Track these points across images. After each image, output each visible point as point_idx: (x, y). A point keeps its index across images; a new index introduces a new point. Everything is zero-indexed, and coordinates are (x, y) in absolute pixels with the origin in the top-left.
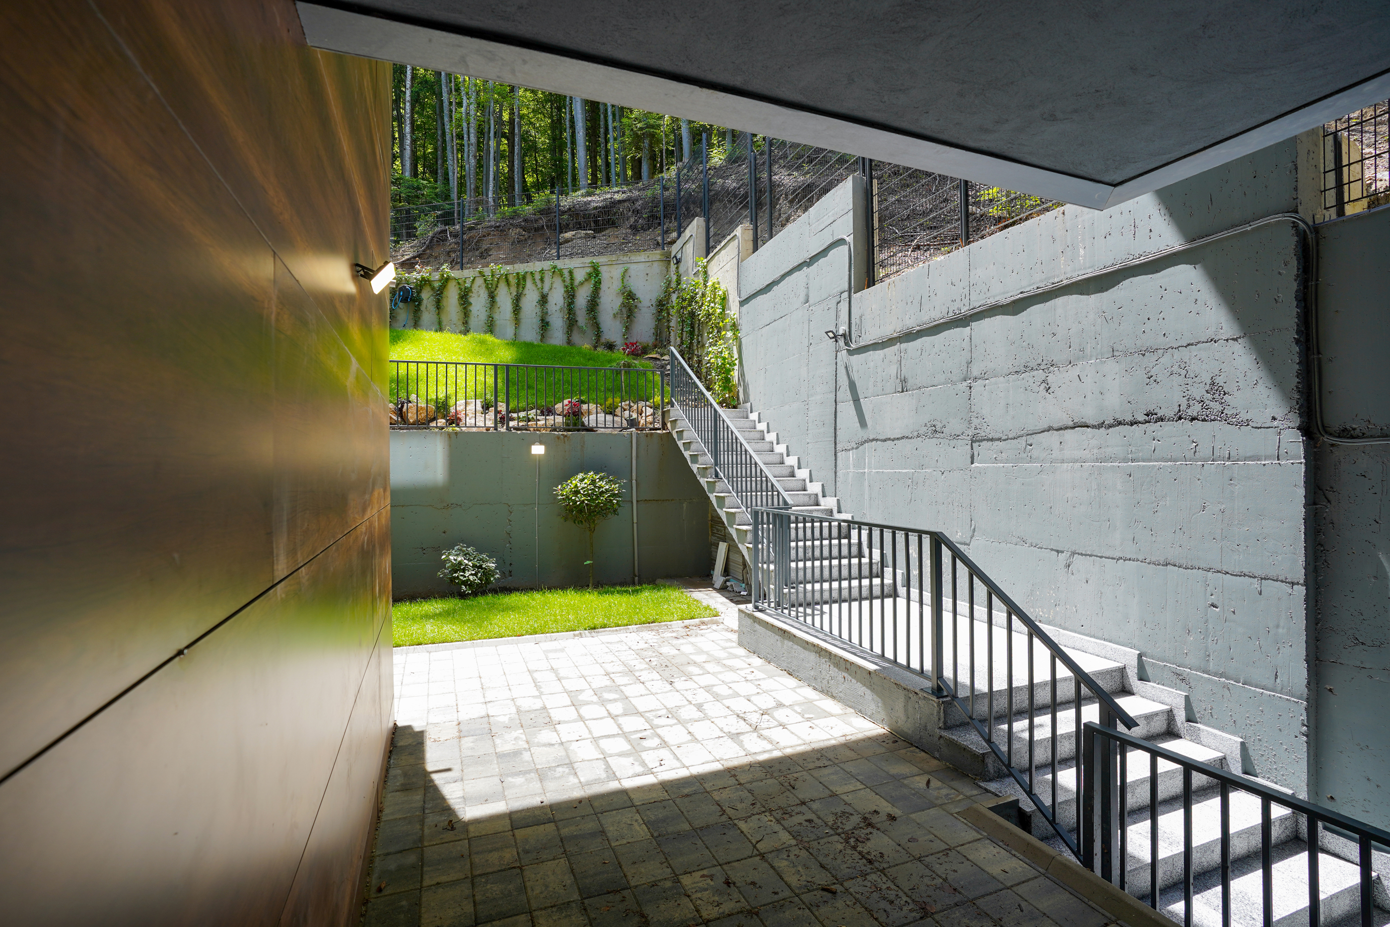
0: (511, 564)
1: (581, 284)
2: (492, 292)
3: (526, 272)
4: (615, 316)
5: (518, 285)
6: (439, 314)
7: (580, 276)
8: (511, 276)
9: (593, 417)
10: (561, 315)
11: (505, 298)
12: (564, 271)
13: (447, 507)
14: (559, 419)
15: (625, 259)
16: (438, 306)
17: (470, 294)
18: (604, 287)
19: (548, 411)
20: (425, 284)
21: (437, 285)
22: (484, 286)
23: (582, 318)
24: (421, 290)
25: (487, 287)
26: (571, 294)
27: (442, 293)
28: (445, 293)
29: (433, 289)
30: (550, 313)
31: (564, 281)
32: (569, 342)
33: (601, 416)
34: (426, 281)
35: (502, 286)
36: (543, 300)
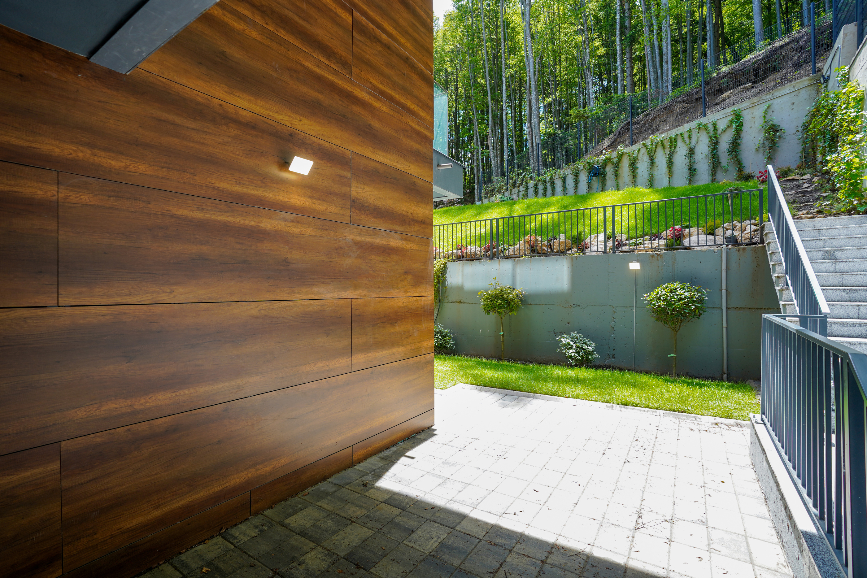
0: (614, 350)
1: (724, 131)
2: (652, 156)
3: (677, 135)
4: (757, 150)
5: (671, 146)
6: (617, 179)
7: (721, 126)
8: (666, 141)
9: (694, 238)
10: (706, 161)
11: (661, 159)
12: (708, 125)
13: (571, 306)
14: (662, 242)
15: (768, 97)
16: (617, 175)
17: (637, 161)
18: (746, 128)
19: (657, 236)
20: (608, 162)
21: (615, 160)
22: (646, 153)
23: (725, 158)
24: (606, 166)
25: (649, 154)
26: (715, 142)
27: (618, 165)
28: (620, 165)
29: (613, 163)
30: (696, 161)
31: (708, 133)
32: (713, 181)
33: (702, 237)
34: (609, 159)
35: (660, 151)
36: (691, 152)
